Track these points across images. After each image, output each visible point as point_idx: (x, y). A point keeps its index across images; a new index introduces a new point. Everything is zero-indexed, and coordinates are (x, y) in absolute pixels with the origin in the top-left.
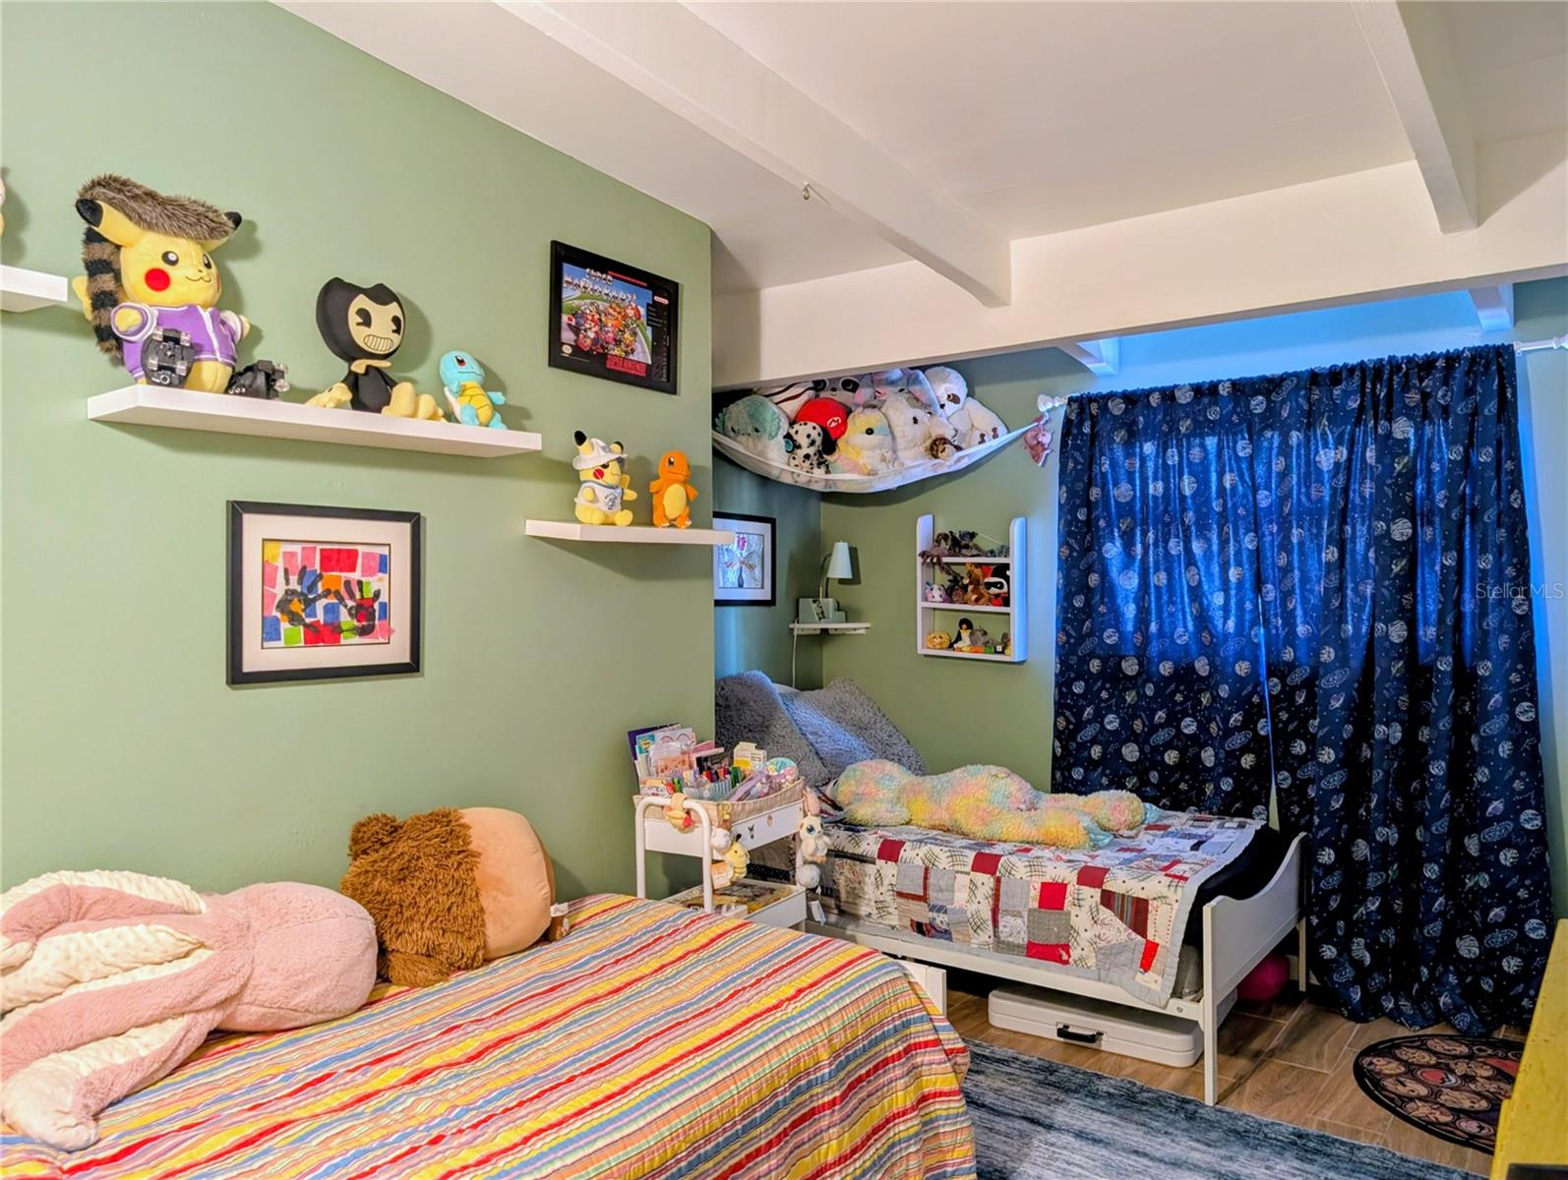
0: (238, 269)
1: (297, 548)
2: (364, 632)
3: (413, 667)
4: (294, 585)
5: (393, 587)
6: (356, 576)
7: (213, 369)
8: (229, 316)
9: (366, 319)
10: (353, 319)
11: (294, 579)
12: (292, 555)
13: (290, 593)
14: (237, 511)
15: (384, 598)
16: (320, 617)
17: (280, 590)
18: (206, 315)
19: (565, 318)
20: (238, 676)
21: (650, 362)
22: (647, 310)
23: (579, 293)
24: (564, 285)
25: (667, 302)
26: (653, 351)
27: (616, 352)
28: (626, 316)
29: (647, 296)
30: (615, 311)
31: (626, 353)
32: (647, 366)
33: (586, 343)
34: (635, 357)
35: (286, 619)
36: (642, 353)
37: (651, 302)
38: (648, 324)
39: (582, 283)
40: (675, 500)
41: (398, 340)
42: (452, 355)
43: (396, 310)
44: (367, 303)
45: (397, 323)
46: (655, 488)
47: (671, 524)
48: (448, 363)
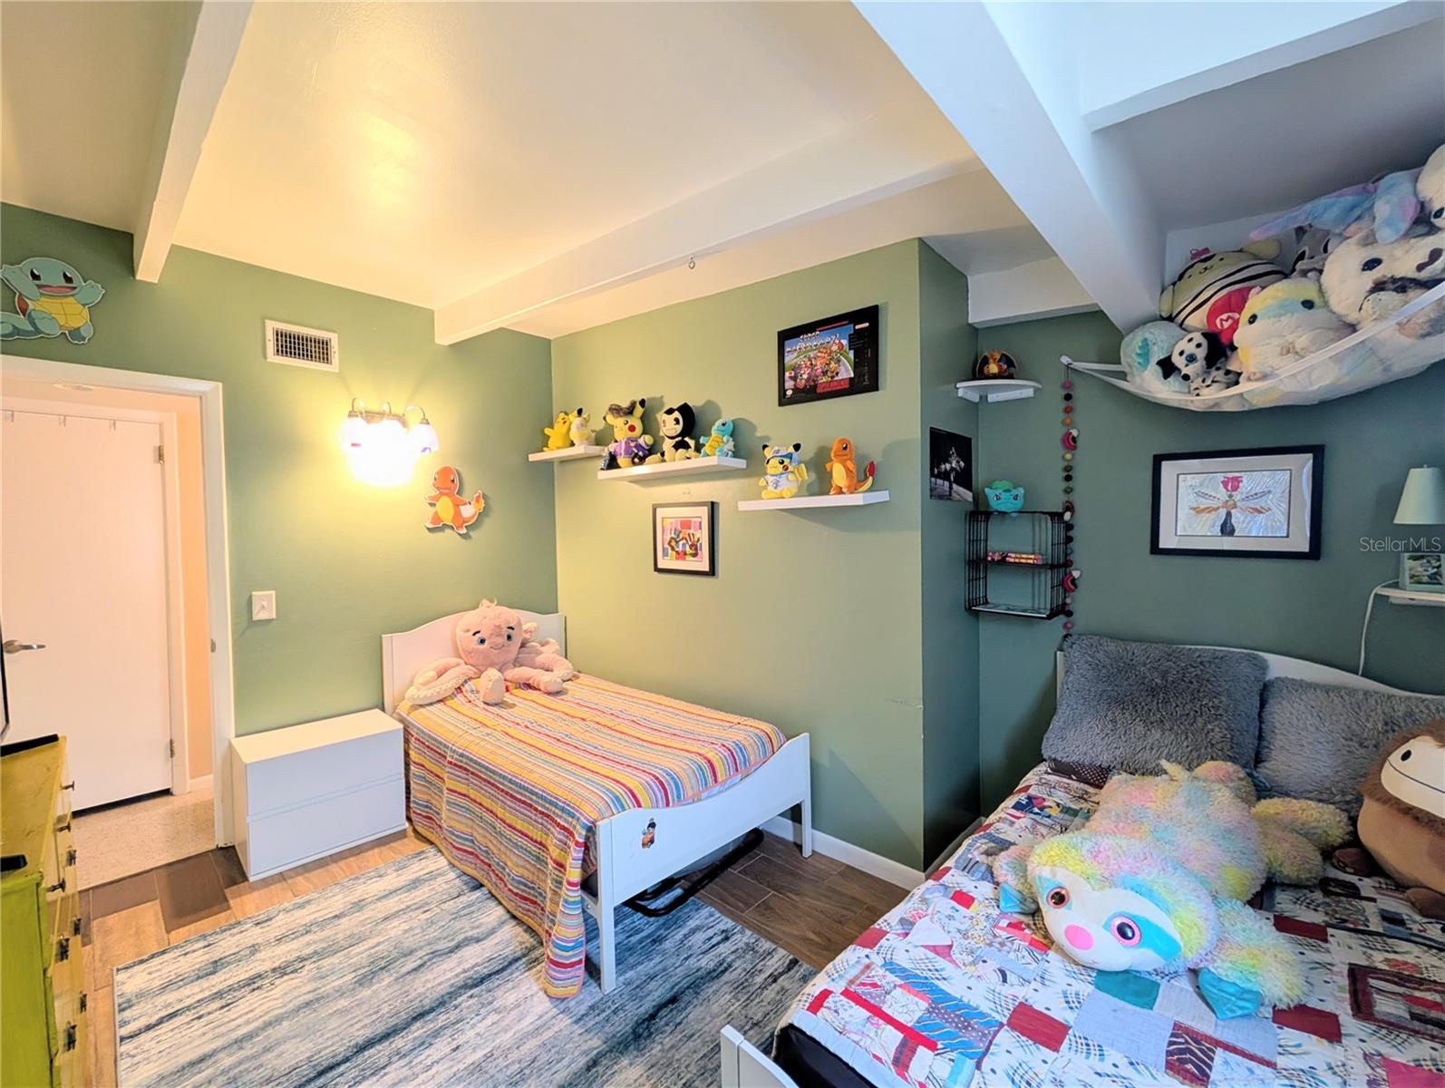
1: (674, 520)
2: (695, 555)
4: (672, 535)
5: (704, 537)
11: (673, 532)
12: (671, 524)
13: (672, 538)
14: (655, 508)
16: (681, 548)
17: (668, 538)
19: (787, 374)
20: (656, 569)
21: (853, 376)
22: (850, 339)
23: (796, 354)
24: (786, 354)
25: (867, 324)
26: (856, 366)
27: (824, 380)
28: (831, 352)
29: (850, 329)
30: (822, 352)
31: (832, 377)
32: (851, 379)
33: (801, 384)
34: (839, 377)
35: (670, 548)
36: (846, 372)
37: (852, 332)
38: (850, 349)
39: (798, 347)
40: (839, 474)
41: (679, 428)
42: (718, 423)
43: (677, 414)
44: (666, 417)
45: (677, 421)
46: (828, 470)
47: (840, 491)
48: (714, 428)
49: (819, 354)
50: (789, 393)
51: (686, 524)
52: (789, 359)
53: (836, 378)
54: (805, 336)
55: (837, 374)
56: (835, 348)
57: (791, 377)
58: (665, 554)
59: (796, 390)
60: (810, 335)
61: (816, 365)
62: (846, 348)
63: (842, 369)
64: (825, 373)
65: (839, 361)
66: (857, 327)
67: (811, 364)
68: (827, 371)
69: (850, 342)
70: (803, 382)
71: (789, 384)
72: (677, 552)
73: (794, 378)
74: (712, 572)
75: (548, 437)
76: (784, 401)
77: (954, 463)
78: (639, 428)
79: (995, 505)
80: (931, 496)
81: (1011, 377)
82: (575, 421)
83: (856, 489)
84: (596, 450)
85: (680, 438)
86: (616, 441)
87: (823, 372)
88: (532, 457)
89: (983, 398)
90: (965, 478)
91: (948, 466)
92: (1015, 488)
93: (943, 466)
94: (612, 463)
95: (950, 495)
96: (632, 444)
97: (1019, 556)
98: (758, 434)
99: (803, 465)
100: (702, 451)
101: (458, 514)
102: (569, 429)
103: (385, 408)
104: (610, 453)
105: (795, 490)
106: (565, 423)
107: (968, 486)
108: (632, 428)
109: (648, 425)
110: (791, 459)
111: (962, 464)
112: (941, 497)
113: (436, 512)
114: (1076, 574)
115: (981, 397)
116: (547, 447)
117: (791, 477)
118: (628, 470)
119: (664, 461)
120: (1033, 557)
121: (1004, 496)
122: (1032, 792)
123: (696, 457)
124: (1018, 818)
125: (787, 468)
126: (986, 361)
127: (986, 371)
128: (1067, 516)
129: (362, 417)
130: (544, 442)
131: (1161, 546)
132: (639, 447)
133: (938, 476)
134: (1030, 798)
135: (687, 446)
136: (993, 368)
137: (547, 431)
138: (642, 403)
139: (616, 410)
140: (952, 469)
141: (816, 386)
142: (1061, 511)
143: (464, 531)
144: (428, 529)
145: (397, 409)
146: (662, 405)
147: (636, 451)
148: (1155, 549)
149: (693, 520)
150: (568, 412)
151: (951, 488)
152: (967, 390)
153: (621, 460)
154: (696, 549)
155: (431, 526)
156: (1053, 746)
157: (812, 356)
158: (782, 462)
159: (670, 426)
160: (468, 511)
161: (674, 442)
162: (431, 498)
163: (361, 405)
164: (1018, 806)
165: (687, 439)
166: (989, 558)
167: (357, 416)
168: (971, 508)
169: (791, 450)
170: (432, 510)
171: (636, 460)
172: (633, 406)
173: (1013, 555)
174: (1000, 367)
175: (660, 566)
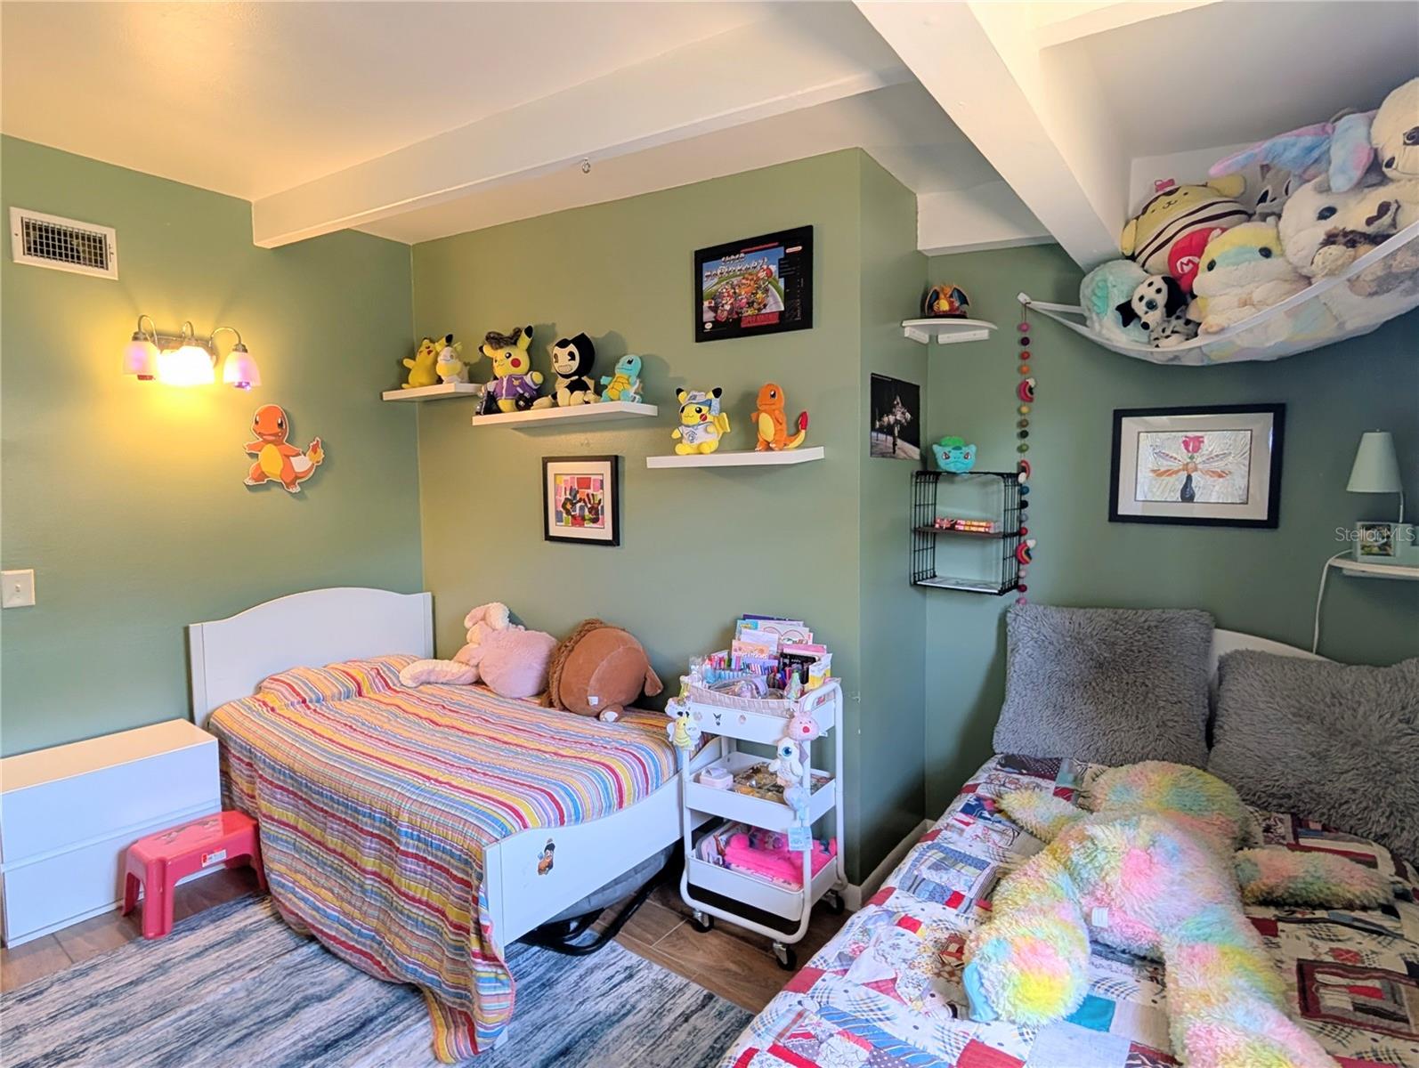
1: (568, 478)
4: (567, 496)
5: (606, 499)
6: (590, 491)
8: (530, 374)
9: (557, 358)
11: (568, 492)
12: (566, 481)
13: (566, 499)
14: (545, 462)
15: (601, 503)
16: (577, 511)
17: (562, 499)
18: (505, 379)
19: (706, 304)
20: (548, 537)
21: (783, 309)
22: (780, 264)
23: (716, 280)
24: (705, 279)
25: (800, 248)
26: (787, 298)
27: (750, 313)
28: (758, 279)
29: (780, 252)
30: (747, 279)
31: (759, 310)
32: (780, 312)
33: (723, 316)
34: (768, 310)
35: (564, 512)
36: (776, 304)
37: (782, 256)
38: (780, 277)
39: (719, 272)
40: (767, 426)
41: (575, 364)
42: (625, 359)
43: (572, 348)
44: (557, 350)
45: (572, 355)
46: (754, 419)
47: (768, 448)
48: (619, 366)
49: (744, 281)
50: (709, 326)
51: (584, 482)
52: (708, 285)
53: (763, 311)
54: (727, 258)
55: (765, 306)
56: (762, 275)
57: (710, 307)
58: (559, 519)
59: (716, 323)
60: (733, 257)
61: (740, 295)
62: (776, 274)
63: (770, 300)
64: (750, 304)
65: (767, 291)
66: (789, 251)
67: (735, 293)
68: (753, 302)
69: (780, 268)
70: (726, 313)
71: (708, 316)
72: (573, 516)
73: (714, 309)
74: (615, 541)
75: (408, 370)
76: (701, 335)
77: (900, 415)
78: (525, 362)
79: (944, 464)
80: (872, 454)
81: (963, 316)
82: (445, 352)
83: (785, 445)
84: (469, 388)
85: (576, 377)
86: (496, 378)
87: (748, 303)
88: (388, 396)
89: (934, 339)
90: (911, 433)
91: (892, 418)
92: (967, 445)
93: (886, 419)
94: (491, 406)
95: (894, 452)
96: (516, 383)
97: (969, 523)
98: (671, 375)
99: (724, 414)
100: (604, 393)
101: (288, 466)
102: (435, 362)
103: (186, 330)
104: (489, 392)
105: (715, 445)
106: (429, 352)
107: (915, 442)
108: (516, 363)
109: (538, 359)
110: (710, 406)
111: (908, 416)
112: (883, 455)
113: (259, 465)
114: (1031, 543)
115: (931, 337)
116: (407, 382)
117: (711, 429)
118: (509, 415)
119: (555, 405)
120: (984, 524)
121: (953, 454)
122: (981, 791)
123: (596, 402)
124: (967, 824)
125: (706, 418)
126: (937, 296)
127: (935, 308)
128: (1022, 478)
129: (154, 342)
130: (403, 377)
131: (1120, 513)
132: (524, 385)
133: (881, 430)
134: (979, 799)
135: (584, 387)
136: (944, 305)
137: (407, 363)
138: (529, 331)
139: (496, 340)
140: (897, 422)
141: (739, 320)
142: (1015, 471)
143: (297, 489)
144: (248, 486)
145: (203, 330)
146: (555, 335)
147: (521, 392)
148: (1114, 516)
149: (593, 477)
150: (434, 338)
151: (894, 444)
152: (915, 329)
153: (503, 403)
154: (597, 513)
155: (251, 483)
156: (1005, 739)
157: (735, 283)
158: (699, 411)
159: (565, 361)
160: (301, 464)
161: (567, 381)
162: (250, 447)
163: (151, 324)
164: (968, 810)
165: (584, 378)
166: (937, 526)
167: (146, 339)
168: (918, 468)
169: (711, 395)
170: (254, 463)
171: (521, 403)
172: (517, 333)
173: (963, 522)
174: (951, 303)
175: (552, 533)
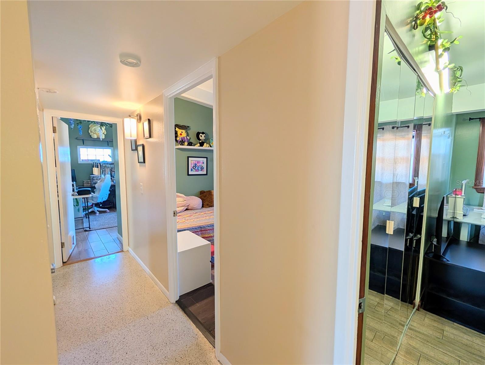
0: (188, 131)
2: (201, 170)
3: (206, 174)
4: (194, 165)
5: (205, 166)
6: (200, 164)
7: (186, 143)
8: (188, 137)
9: (201, 136)
10: (200, 136)
12: (194, 162)
13: (194, 166)
14: (188, 157)
15: (203, 167)
16: (197, 169)
18: (185, 138)
20: (188, 175)
51: (198, 162)
58: (192, 170)
85: (203, 141)
159: (203, 137)
175: (190, 174)
